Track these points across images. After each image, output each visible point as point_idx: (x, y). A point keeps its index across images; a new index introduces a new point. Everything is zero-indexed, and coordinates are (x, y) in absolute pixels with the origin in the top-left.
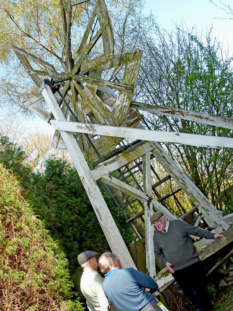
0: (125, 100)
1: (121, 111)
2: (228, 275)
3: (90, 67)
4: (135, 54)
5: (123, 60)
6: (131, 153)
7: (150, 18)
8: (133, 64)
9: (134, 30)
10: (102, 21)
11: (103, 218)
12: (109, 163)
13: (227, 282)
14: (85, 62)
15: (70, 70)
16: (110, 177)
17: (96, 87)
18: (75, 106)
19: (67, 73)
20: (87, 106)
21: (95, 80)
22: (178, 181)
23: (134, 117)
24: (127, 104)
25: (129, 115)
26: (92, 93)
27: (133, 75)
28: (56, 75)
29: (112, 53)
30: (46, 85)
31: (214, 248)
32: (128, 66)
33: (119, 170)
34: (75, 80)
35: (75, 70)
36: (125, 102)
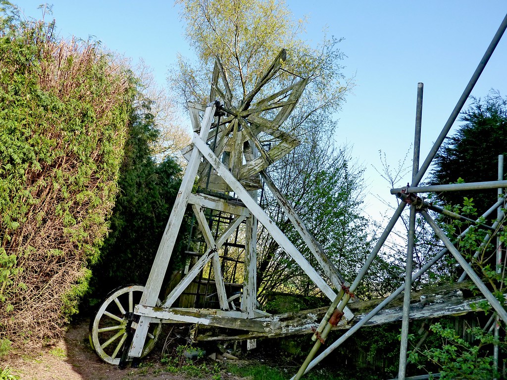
0: (259, 166)
1: (249, 170)
2: (222, 354)
3: (256, 121)
4: (294, 141)
5: (283, 137)
6: (231, 206)
7: (334, 124)
8: (287, 146)
9: (315, 122)
10: (292, 98)
11: (169, 234)
12: (209, 199)
13: (216, 358)
14: (256, 114)
15: (241, 110)
16: (201, 209)
17: (248, 139)
18: (222, 138)
19: (237, 110)
20: (231, 145)
21: (252, 133)
22: (247, 255)
23: (256, 182)
24: (258, 169)
25: (253, 178)
26: (242, 140)
27: (279, 153)
28: (229, 104)
29: (278, 126)
30: (215, 105)
31: (226, 323)
32: (282, 144)
33: (212, 210)
34: (239, 120)
35: (245, 114)
36: (258, 167)
